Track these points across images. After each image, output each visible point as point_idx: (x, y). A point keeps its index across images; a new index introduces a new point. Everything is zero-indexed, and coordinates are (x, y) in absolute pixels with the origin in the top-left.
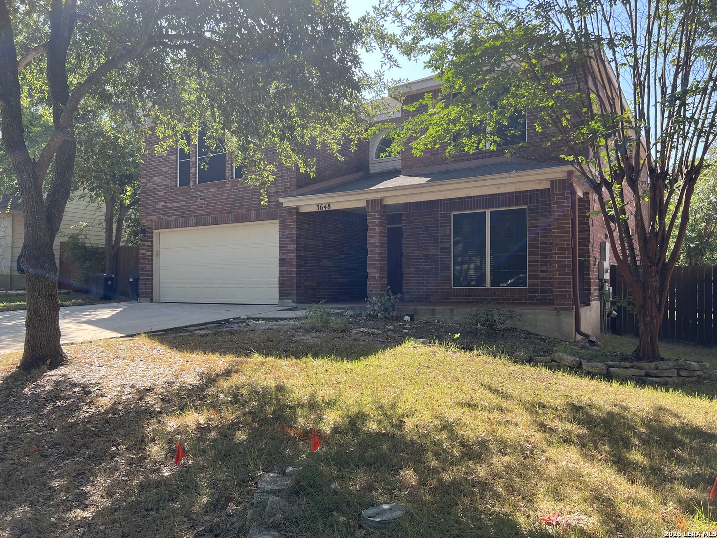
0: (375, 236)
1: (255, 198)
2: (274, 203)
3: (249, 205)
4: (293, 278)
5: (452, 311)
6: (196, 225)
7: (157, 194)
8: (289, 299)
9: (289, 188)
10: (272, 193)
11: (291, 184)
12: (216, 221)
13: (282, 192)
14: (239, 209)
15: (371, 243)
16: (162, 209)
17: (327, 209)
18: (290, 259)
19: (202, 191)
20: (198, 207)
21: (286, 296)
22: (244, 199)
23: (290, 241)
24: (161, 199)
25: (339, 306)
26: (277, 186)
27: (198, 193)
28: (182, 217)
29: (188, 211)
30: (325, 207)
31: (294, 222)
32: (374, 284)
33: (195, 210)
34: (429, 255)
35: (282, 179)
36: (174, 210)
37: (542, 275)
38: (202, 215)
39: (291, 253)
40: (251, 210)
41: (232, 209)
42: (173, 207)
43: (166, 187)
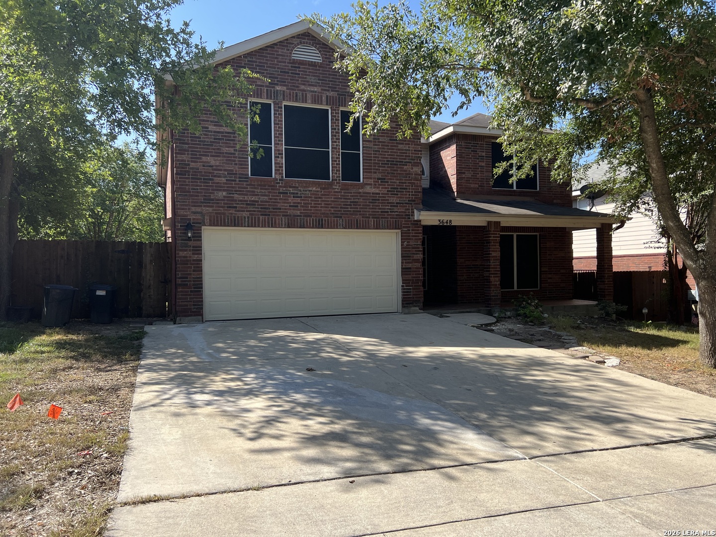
0: (496, 251)
1: (373, 206)
2: (396, 213)
3: (365, 212)
4: (420, 286)
5: (553, 308)
6: (289, 227)
7: (213, 180)
8: (415, 306)
9: (414, 201)
10: (394, 203)
11: (416, 198)
12: (320, 225)
13: (406, 203)
14: (352, 214)
15: (493, 257)
16: (222, 200)
17: (448, 224)
18: (417, 268)
19: (298, 187)
20: (290, 206)
21: (412, 303)
22: (360, 205)
23: (416, 251)
24: (221, 187)
25: (468, 310)
26: (401, 197)
27: (291, 189)
28: (262, 215)
29: (274, 209)
30: (447, 223)
31: (420, 233)
32: (496, 290)
33: (286, 209)
34: (477, 265)
35: (406, 192)
36: (247, 204)
37: (549, 281)
38: (298, 216)
39: (417, 262)
40: (369, 218)
41: (342, 214)
42: (247, 201)
43: (231, 173)
